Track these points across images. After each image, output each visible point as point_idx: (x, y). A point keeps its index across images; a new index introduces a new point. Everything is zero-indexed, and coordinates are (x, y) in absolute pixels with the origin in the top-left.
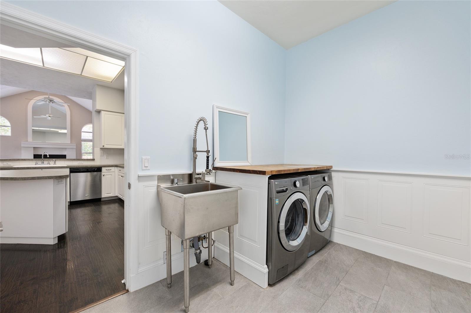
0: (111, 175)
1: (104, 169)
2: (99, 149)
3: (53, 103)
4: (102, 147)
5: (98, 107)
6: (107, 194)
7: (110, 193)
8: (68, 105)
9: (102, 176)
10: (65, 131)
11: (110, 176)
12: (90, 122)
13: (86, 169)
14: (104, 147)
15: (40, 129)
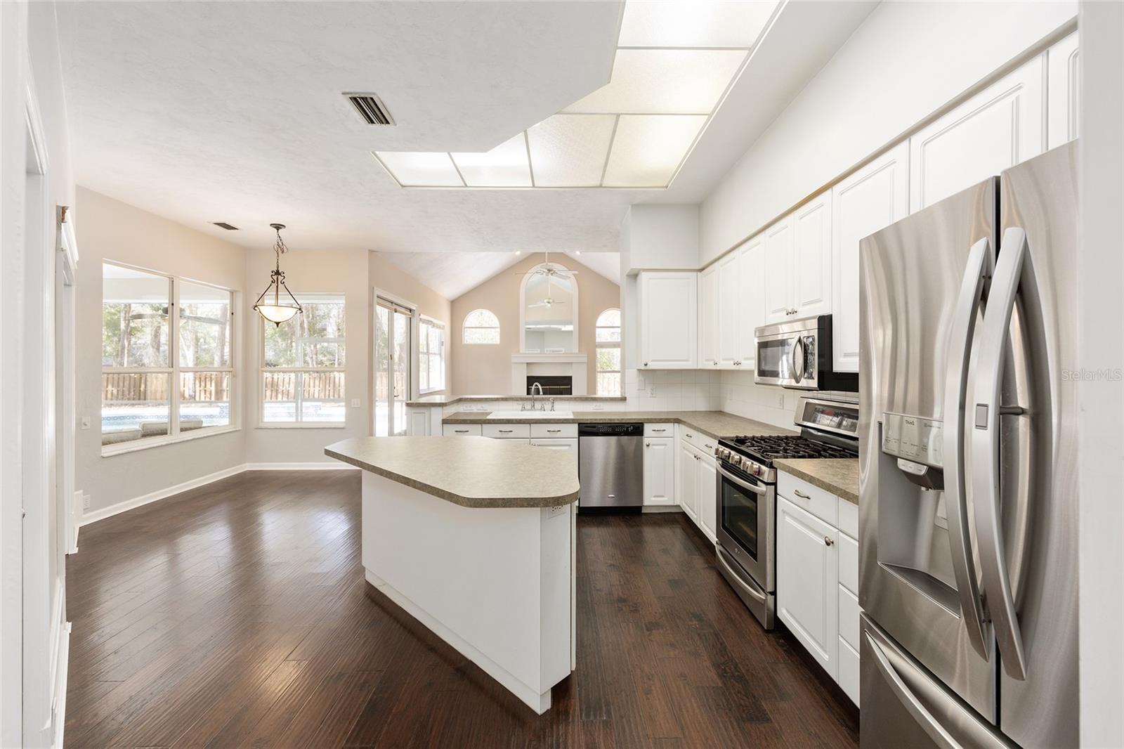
0: (666, 445)
1: (648, 428)
2: (635, 370)
3: (552, 274)
4: (643, 367)
5: (635, 265)
6: (655, 497)
7: (663, 496)
8: (574, 275)
9: (645, 447)
10: (570, 328)
11: (663, 447)
12: (615, 303)
13: (610, 427)
14: (648, 368)
15: (538, 326)
